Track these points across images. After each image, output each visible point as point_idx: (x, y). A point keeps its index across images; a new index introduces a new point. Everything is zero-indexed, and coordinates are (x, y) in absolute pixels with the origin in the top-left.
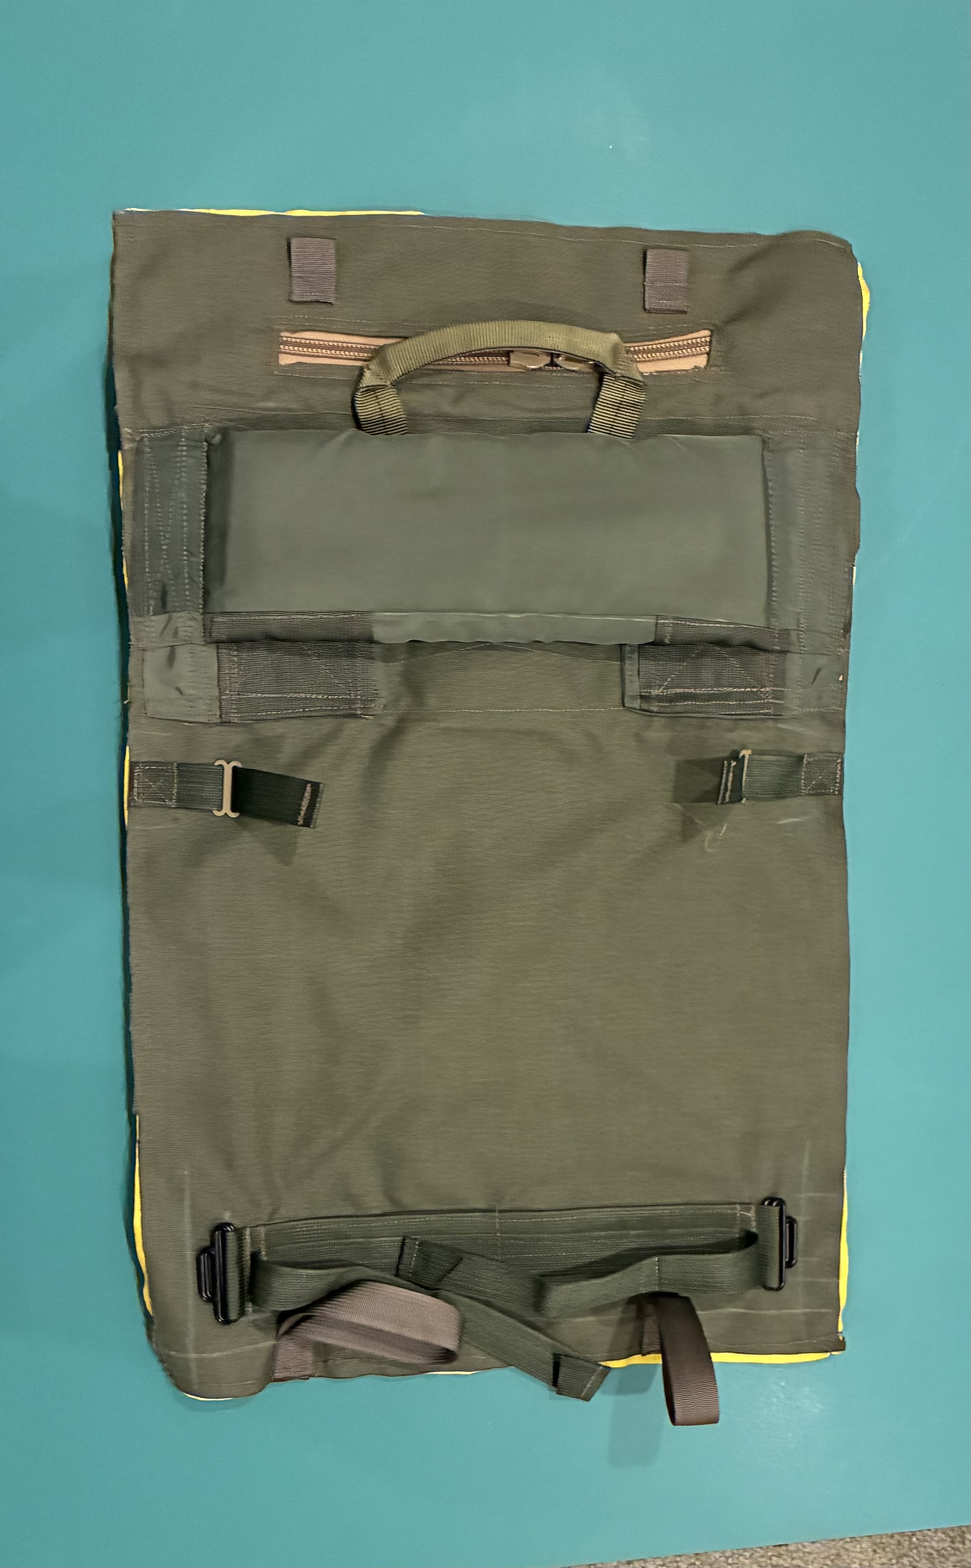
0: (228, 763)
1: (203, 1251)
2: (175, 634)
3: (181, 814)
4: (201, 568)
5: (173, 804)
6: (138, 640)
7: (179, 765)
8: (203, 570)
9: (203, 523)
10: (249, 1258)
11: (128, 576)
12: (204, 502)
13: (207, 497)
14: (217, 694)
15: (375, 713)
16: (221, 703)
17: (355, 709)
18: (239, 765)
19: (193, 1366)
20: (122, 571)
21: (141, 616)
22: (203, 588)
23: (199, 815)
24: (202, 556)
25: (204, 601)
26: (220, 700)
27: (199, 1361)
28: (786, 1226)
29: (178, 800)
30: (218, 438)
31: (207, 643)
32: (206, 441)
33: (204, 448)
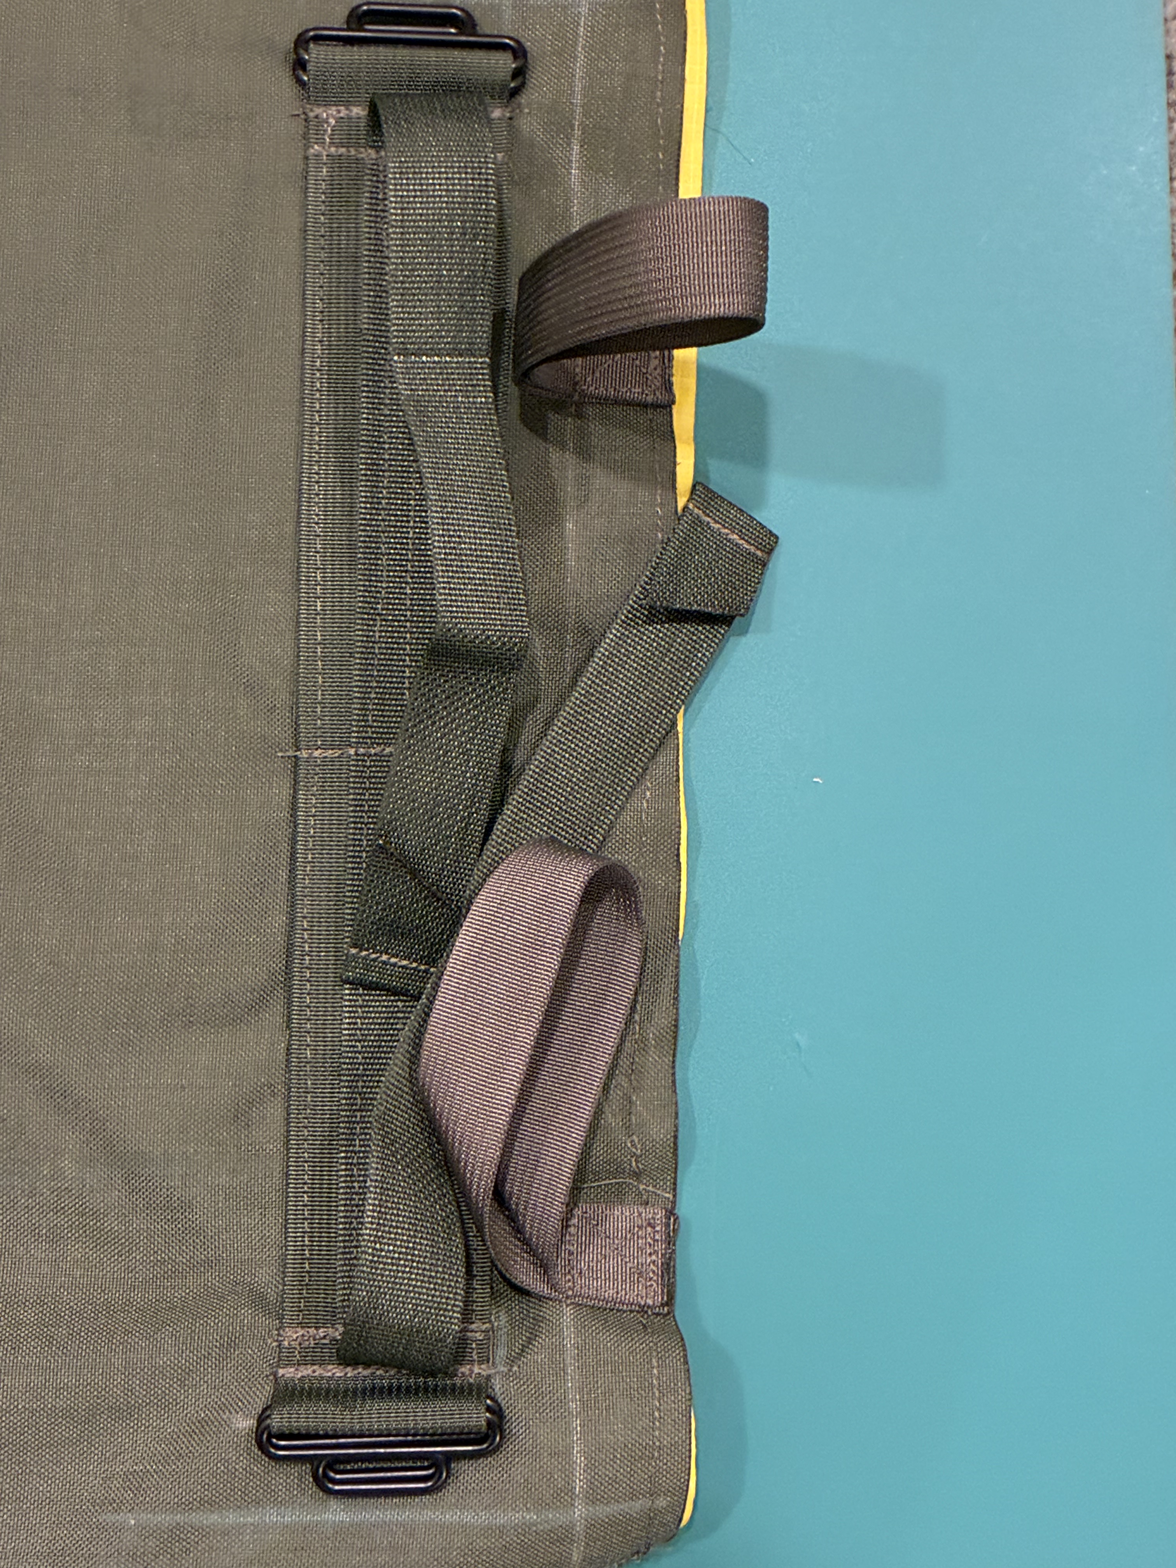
1: (321, 1482)
10: (350, 1372)
19: (603, 1511)
27: (592, 1498)
28: (373, 30)
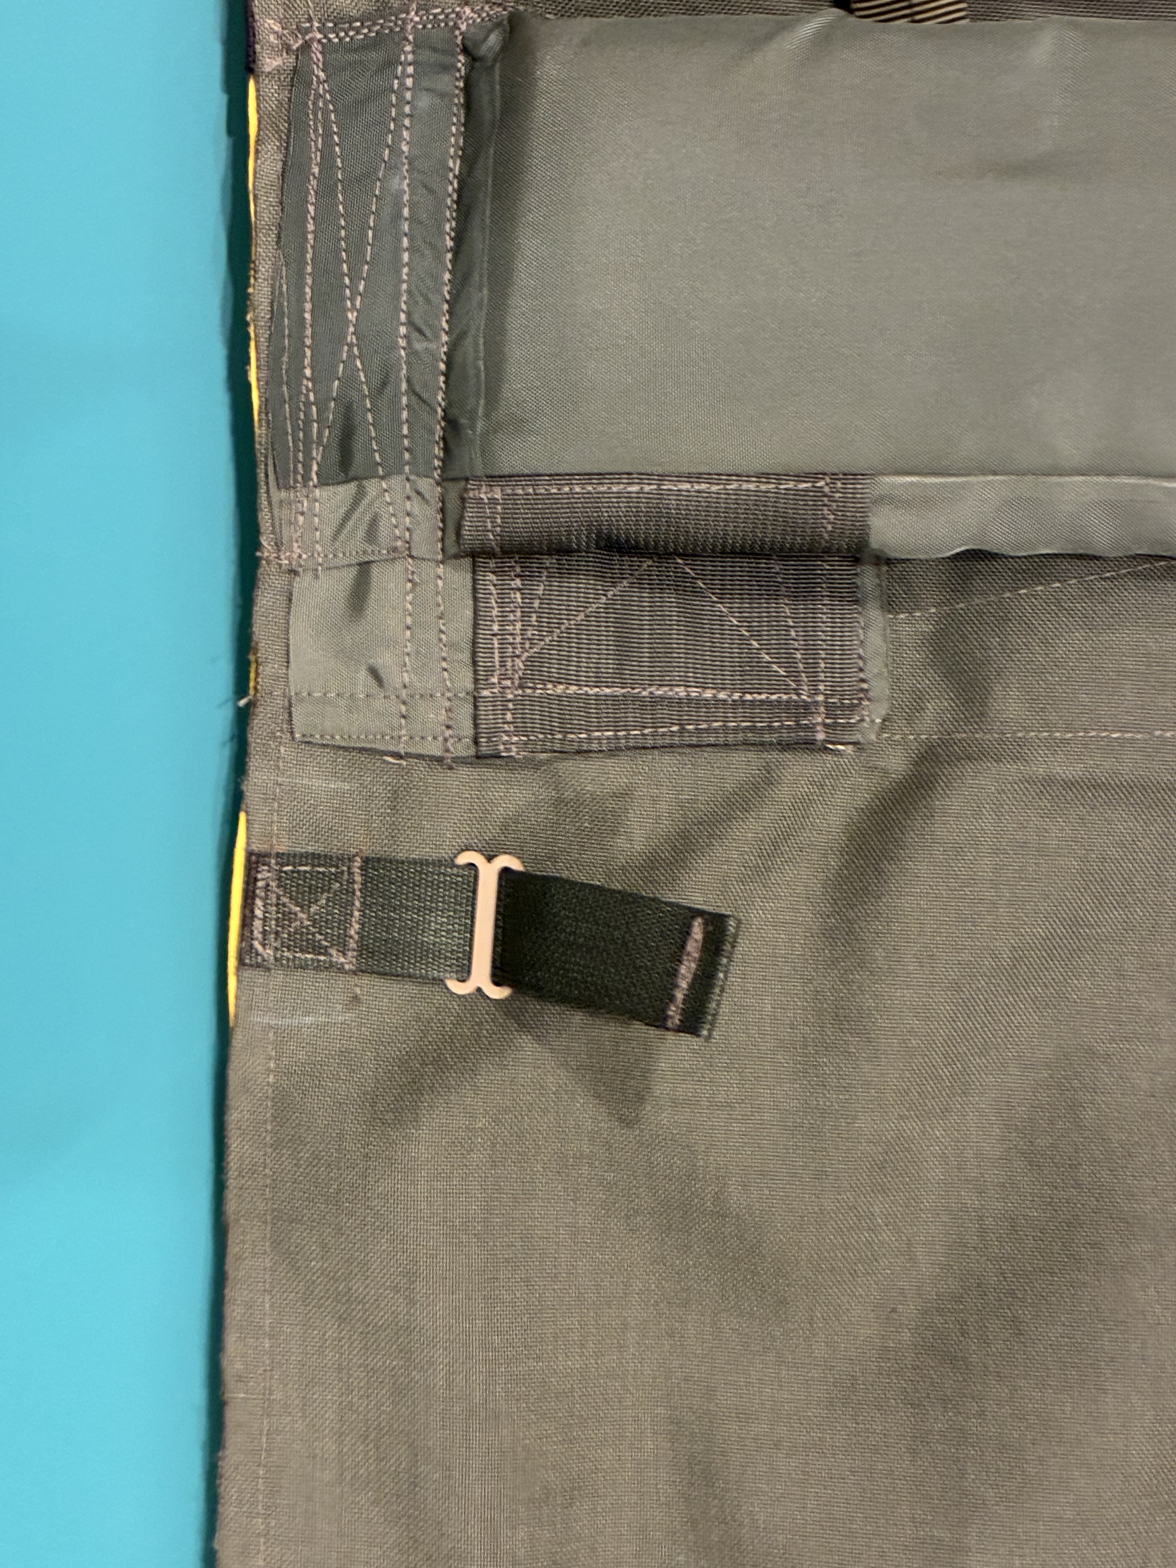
0: (490, 859)
2: (371, 534)
3: (364, 985)
4: (442, 366)
5: (348, 961)
6: (278, 545)
7: (366, 861)
8: (446, 375)
9: (449, 256)
11: (259, 388)
12: (456, 202)
13: (460, 191)
14: (470, 686)
15: (858, 737)
16: (476, 707)
17: (811, 728)
18: (515, 865)
20: (245, 374)
21: (288, 488)
22: (444, 418)
23: (411, 988)
24: (445, 338)
25: (446, 449)
26: (476, 700)
29: (363, 949)
30: (494, 40)
31: (447, 557)
32: (465, 51)
33: (459, 70)
